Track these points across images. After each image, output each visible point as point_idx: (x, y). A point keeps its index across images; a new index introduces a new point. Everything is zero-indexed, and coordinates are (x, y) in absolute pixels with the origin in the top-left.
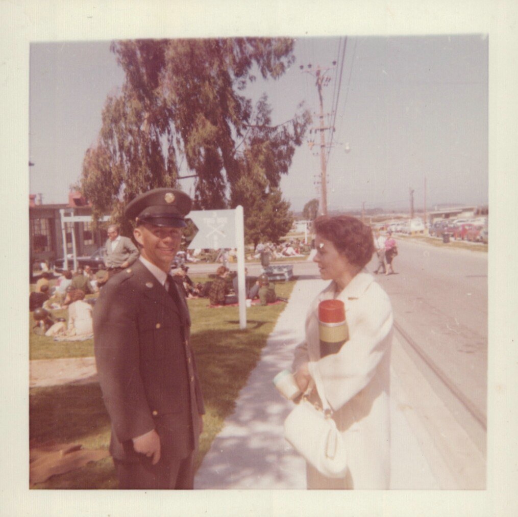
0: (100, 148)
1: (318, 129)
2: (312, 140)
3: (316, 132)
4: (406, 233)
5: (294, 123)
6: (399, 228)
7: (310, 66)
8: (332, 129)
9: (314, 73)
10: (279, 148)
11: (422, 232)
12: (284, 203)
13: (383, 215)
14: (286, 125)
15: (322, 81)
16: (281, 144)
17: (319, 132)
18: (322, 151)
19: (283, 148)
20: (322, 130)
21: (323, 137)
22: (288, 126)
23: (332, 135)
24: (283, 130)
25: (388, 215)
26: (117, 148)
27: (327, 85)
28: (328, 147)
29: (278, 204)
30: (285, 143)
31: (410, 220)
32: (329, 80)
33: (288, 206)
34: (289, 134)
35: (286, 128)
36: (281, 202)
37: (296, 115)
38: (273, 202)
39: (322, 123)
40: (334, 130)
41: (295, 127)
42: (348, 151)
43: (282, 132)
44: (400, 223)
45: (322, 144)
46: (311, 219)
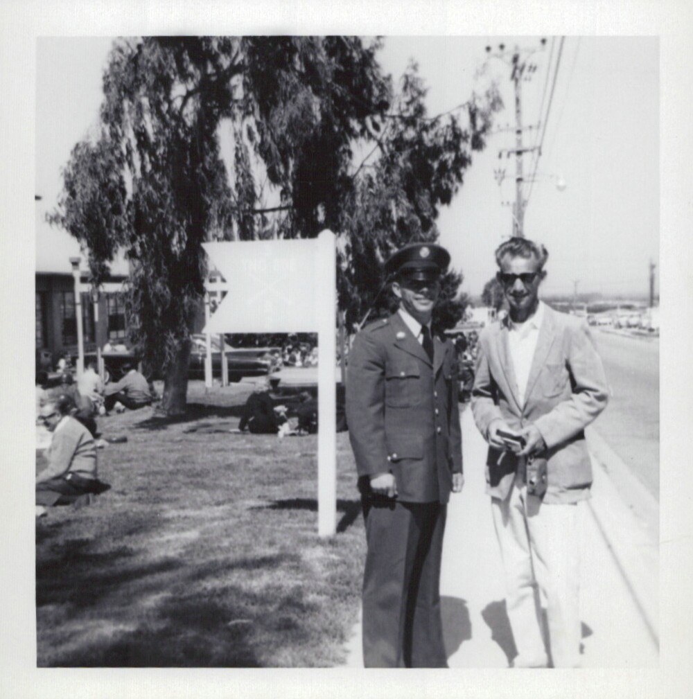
1: (513, 152)
2: (502, 170)
3: (509, 155)
4: (644, 328)
5: (470, 109)
6: (634, 321)
7: (502, 47)
8: (536, 152)
9: (509, 58)
10: (441, 157)
12: (452, 276)
13: (602, 303)
14: (455, 113)
15: (522, 70)
16: (446, 150)
17: (514, 156)
18: (518, 188)
19: (449, 157)
20: (519, 153)
21: (520, 167)
22: (459, 115)
23: (537, 163)
24: (450, 123)
25: (610, 303)
27: (530, 79)
28: (528, 182)
30: (453, 145)
31: (648, 310)
32: (533, 69)
33: (459, 281)
34: (460, 130)
35: (456, 118)
37: (474, 93)
39: (519, 142)
40: (540, 154)
41: (473, 116)
42: (561, 189)
43: (448, 126)
44: (636, 313)
45: (519, 176)
46: (495, 306)
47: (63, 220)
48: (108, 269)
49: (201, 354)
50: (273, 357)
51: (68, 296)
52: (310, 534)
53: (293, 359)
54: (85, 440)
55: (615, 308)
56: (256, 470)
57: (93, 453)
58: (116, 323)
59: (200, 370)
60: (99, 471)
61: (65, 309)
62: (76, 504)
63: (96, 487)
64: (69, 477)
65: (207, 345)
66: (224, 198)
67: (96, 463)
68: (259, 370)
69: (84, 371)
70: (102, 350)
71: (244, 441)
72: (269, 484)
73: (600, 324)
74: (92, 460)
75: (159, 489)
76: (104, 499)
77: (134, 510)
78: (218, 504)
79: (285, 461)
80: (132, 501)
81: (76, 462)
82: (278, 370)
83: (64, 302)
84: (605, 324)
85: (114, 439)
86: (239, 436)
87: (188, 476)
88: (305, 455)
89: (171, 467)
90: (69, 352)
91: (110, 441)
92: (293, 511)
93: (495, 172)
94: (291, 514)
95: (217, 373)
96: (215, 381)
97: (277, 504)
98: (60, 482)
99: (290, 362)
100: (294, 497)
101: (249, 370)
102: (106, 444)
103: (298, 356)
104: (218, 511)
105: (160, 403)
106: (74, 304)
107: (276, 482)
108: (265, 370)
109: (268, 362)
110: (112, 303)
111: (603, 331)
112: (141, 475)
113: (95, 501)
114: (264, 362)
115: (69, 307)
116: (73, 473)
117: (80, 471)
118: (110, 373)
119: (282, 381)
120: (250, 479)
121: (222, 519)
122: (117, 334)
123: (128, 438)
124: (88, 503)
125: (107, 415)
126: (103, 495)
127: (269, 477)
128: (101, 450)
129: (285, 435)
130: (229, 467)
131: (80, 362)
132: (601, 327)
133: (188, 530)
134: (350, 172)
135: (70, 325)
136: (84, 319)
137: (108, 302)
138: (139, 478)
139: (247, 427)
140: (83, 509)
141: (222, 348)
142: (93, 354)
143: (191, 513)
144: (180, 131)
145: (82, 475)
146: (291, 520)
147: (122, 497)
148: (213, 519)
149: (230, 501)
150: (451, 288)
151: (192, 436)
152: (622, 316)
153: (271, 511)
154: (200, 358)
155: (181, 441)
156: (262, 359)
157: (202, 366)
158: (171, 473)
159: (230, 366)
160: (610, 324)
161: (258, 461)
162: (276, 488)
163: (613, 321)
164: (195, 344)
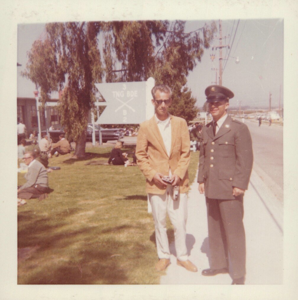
0: (47, 41)
1: (218, 47)
2: (214, 55)
3: (216, 49)
4: (267, 120)
5: (204, 30)
11: (278, 119)
12: (192, 99)
13: (250, 110)
14: (197, 32)
16: (193, 47)
17: (218, 49)
18: (220, 62)
19: (195, 50)
20: (221, 48)
21: (221, 53)
22: (199, 33)
24: (195, 36)
25: (253, 110)
26: (61, 42)
29: (189, 100)
30: (196, 46)
31: (269, 112)
33: (195, 102)
34: (200, 39)
35: (197, 34)
36: (190, 98)
37: (206, 24)
38: (185, 98)
39: (221, 43)
40: (229, 48)
41: (205, 33)
42: (237, 63)
44: (264, 114)
45: (220, 58)
46: (208, 112)
47: (28, 75)
48: (50, 96)
49: (90, 131)
50: (120, 132)
51: (33, 108)
52: (144, 212)
53: (128, 133)
54: (42, 170)
55: (255, 112)
56: (117, 182)
57: (46, 176)
58: (54, 118)
59: (90, 138)
60: (49, 183)
61: (32, 112)
62: (40, 198)
63: (48, 190)
64: (36, 186)
65: (93, 128)
66: (99, 66)
67: (48, 180)
68: (115, 138)
69: (41, 139)
70: (48, 130)
71: (111, 169)
72: (123, 188)
73: (250, 118)
74: (46, 178)
75: (76, 191)
76: (52, 196)
77: (65, 201)
78: (102, 198)
79: (129, 178)
80: (64, 196)
81: (38, 180)
82: (122, 138)
83: (32, 110)
84: (252, 118)
85: (55, 168)
86: (108, 166)
87: (88, 185)
88: (137, 175)
89: (80, 181)
90: (34, 130)
91: (53, 169)
92: (135, 201)
93: (211, 56)
94: (134, 202)
95: (97, 140)
96: (96, 142)
97: (127, 197)
98: (32, 188)
99: (127, 134)
100: (135, 194)
101: (110, 138)
102: (52, 170)
103: (130, 132)
104: (102, 201)
105: (74, 152)
106: (36, 111)
107: (126, 187)
108: (117, 138)
109: (118, 135)
110: (52, 110)
111: (251, 121)
112: (67, 185)
113: (48, 197)
114: (117, 135)
115: (34, 112)
116: (38, 184)
117: (41, 184)
118: (52, 139)
119: (125, 142)
120: (115, 186)
121: (104, 205)
122: (55, 123)
123: (61, 168)
124: (45, 198)
125: (52, 157)
126: (51, 194)
127: (123, 185)
128: (49, 173)
129: (128, 166)
130: (105, 180)
131: (39, 135)
132: (251, 120)
133: (90, 210)
134: (153, 55)
135: (35, 119)
136: (40, 117)
137: (51, 110)
138: (67, 186)
139: (111, 163)
140: (43, 200)
141: (99, 129)
142: (45, 131)
143: (90, 202)
144: (81, 36)
145: (42, 185)
146: (134, 205)
147: (60, 195)
148: (100, 205)
149: (107, 196)
150: (192, 104)
151: (88, 167)
152: (259, 115)
153: (125, 201)
154: (90, 133)
155: (84, 169)
156: (116, 133)
157: (91, 136)
158: (80, 183)
159: (103, 136)
160: (254, 118)
161: (117, 177)
162: (126, 190)
163: (255, 117)
164: (88, 127)
